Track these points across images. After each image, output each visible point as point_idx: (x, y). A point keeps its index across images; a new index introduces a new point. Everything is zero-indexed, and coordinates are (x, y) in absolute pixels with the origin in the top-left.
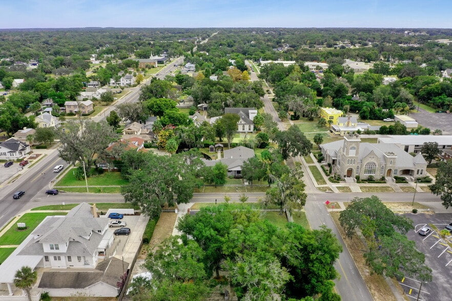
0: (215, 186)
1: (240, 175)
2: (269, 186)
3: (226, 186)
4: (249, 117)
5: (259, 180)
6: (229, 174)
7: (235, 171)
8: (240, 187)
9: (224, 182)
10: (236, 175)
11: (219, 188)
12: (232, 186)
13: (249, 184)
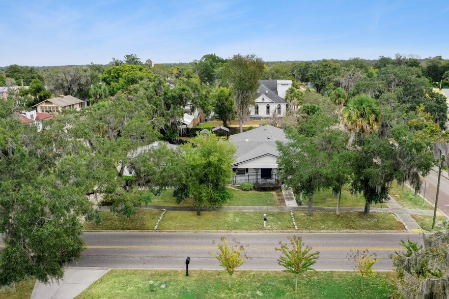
0: (198, 211)
1: (269, 181)
2: (367, 209)
3: (231, 212)
4: (277, 93)
5: (337, 190)
6: (240, 179)
7: (257, 170)
8: (273, 215)
9: (224, 198)
10: (260, 181)
11: (208, 216)
12: (249, 209)
13: (299, 203)
